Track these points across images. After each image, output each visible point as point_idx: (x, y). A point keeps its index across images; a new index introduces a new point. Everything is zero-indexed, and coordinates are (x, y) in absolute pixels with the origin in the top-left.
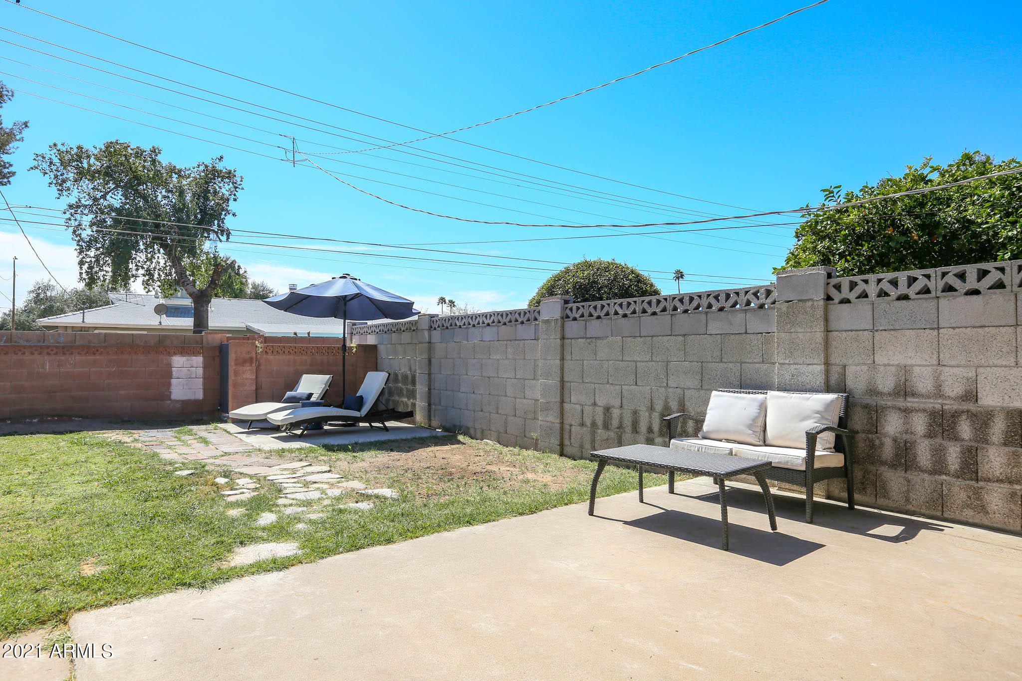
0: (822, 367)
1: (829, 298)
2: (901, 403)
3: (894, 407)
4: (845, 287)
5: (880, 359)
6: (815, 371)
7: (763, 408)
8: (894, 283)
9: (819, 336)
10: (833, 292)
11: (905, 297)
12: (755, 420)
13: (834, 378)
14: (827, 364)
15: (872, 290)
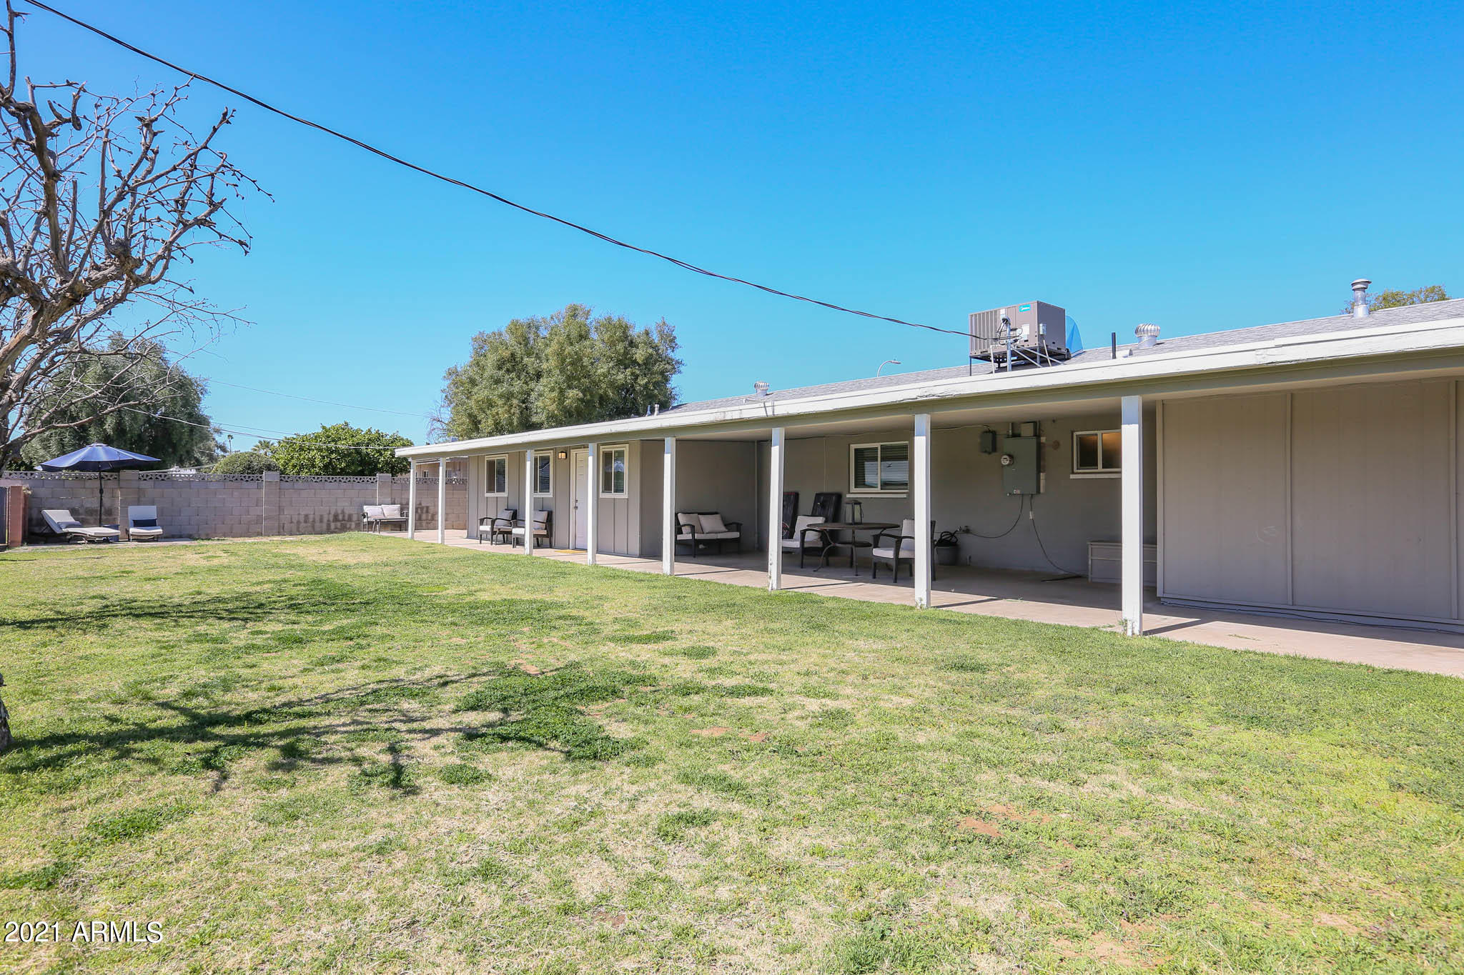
0: (390, 499)
1: (391, 482)
5: (403, 497)
7: (382, 509)
9: (390, 491)
12: (381, 512)
13: (393, 501)
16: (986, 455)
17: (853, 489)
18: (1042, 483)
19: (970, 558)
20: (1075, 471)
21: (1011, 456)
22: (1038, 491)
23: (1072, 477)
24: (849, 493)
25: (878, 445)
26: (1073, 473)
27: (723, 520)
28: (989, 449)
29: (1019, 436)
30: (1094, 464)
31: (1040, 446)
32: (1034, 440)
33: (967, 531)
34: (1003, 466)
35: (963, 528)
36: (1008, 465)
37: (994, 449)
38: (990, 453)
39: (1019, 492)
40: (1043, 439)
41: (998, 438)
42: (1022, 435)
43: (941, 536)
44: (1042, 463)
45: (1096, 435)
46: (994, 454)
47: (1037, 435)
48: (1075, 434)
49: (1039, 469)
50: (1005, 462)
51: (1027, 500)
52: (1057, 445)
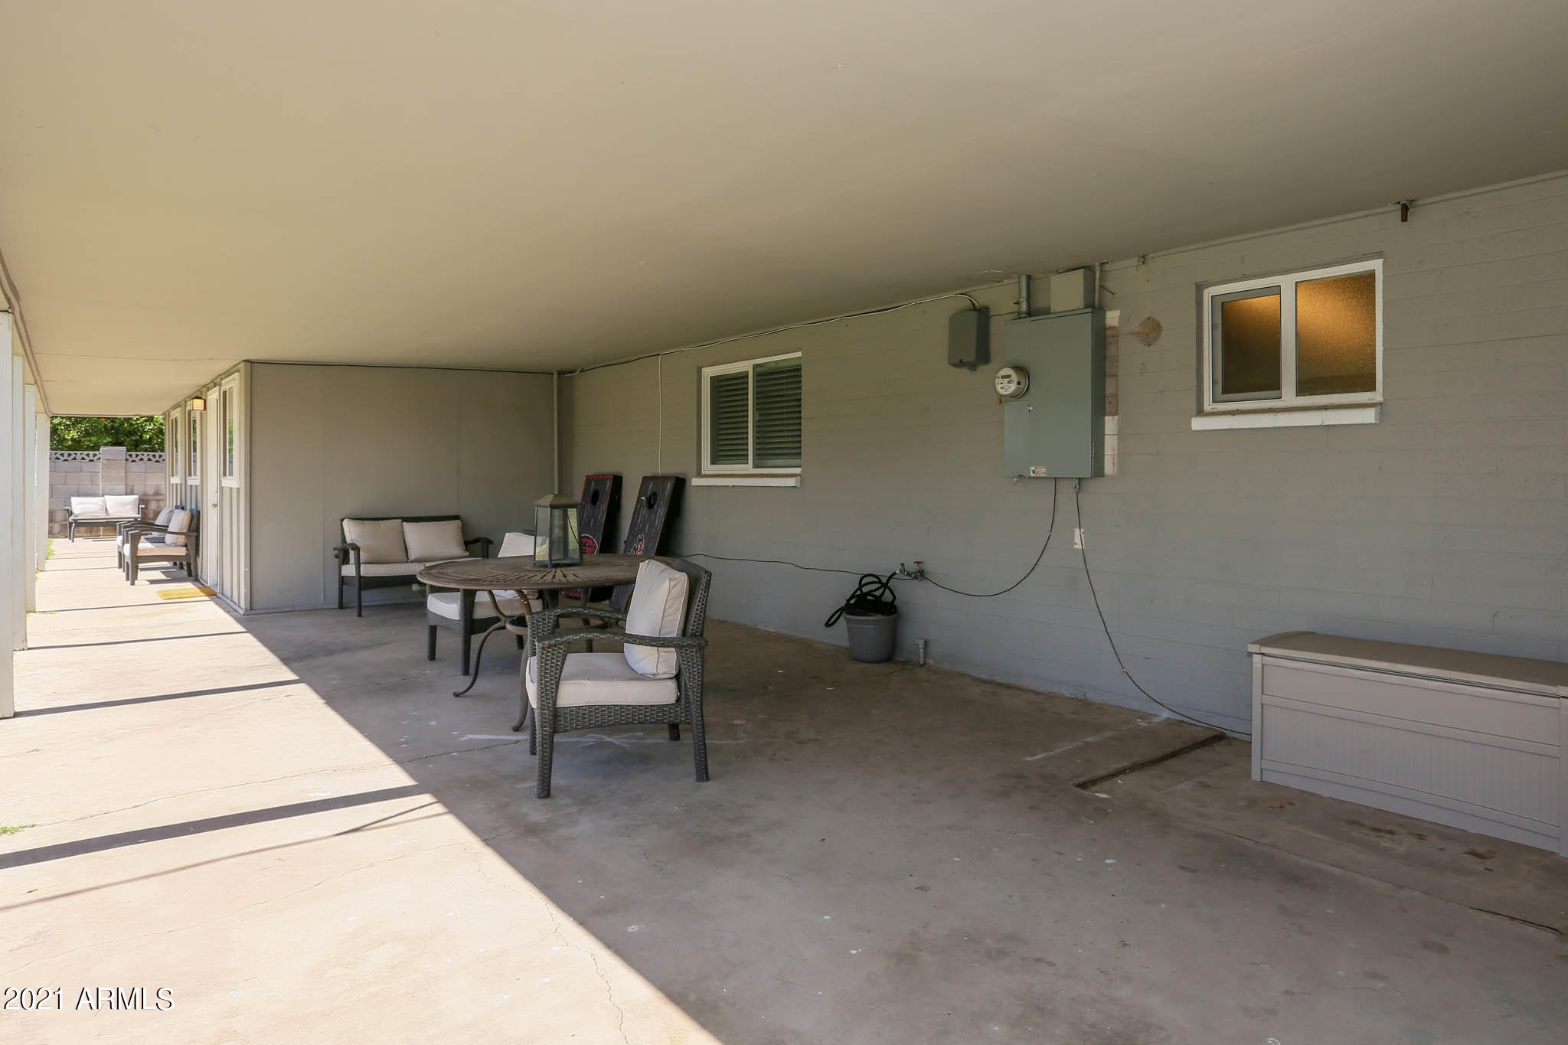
0: (124, 486)
1: (127, 460)
2: (156, 498)
3: (155, 500)
4: (134, 456)
5: (148, 483)
6: (122, 488)
7: (104, 502)
8: (154, 456)
9: (123, 474)
10: (129, 458)
11: (157, 461)
12: (103, 507)
13: (129, 490)
14: (126, 485)
15: (145, 458)
16: (965, 371)
17: (707, 467)
18: (1110, 443)
19: (926, 643)
20: (1208, 405)
21: (1021, 370)
22: (1098, 471)
23: (1198, 424)
24: (699, 475)
25: (746, 366)
26: (1200, 412)
27: (464, 529)
28: (971, 356)
29: (1046, 311)
30: (1271, 383)
31: (1102, 340)
32: (1086, 322)
33: (920, 574)
34: (1001, 400)
35: (911, 567)
36: (1014, 396)
37: (983, 355)
38: (973, 367)
39: (1042, 471)
40: (1112, 318)
41: (996, 326)
42: (1054, 307)
43: (861, 586)
44: (1109, 390)
45: (1276, 290)
46: (982, 368)
47: (1095, 306)
48: (1209, 293)
49: (1100, 406)
50: (1007, 387)
51: (1067, 489)
52: (1151, 331)
